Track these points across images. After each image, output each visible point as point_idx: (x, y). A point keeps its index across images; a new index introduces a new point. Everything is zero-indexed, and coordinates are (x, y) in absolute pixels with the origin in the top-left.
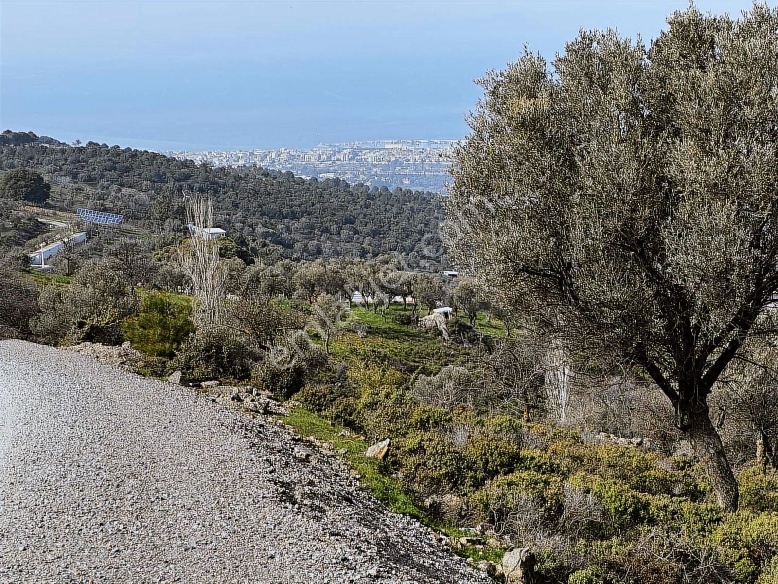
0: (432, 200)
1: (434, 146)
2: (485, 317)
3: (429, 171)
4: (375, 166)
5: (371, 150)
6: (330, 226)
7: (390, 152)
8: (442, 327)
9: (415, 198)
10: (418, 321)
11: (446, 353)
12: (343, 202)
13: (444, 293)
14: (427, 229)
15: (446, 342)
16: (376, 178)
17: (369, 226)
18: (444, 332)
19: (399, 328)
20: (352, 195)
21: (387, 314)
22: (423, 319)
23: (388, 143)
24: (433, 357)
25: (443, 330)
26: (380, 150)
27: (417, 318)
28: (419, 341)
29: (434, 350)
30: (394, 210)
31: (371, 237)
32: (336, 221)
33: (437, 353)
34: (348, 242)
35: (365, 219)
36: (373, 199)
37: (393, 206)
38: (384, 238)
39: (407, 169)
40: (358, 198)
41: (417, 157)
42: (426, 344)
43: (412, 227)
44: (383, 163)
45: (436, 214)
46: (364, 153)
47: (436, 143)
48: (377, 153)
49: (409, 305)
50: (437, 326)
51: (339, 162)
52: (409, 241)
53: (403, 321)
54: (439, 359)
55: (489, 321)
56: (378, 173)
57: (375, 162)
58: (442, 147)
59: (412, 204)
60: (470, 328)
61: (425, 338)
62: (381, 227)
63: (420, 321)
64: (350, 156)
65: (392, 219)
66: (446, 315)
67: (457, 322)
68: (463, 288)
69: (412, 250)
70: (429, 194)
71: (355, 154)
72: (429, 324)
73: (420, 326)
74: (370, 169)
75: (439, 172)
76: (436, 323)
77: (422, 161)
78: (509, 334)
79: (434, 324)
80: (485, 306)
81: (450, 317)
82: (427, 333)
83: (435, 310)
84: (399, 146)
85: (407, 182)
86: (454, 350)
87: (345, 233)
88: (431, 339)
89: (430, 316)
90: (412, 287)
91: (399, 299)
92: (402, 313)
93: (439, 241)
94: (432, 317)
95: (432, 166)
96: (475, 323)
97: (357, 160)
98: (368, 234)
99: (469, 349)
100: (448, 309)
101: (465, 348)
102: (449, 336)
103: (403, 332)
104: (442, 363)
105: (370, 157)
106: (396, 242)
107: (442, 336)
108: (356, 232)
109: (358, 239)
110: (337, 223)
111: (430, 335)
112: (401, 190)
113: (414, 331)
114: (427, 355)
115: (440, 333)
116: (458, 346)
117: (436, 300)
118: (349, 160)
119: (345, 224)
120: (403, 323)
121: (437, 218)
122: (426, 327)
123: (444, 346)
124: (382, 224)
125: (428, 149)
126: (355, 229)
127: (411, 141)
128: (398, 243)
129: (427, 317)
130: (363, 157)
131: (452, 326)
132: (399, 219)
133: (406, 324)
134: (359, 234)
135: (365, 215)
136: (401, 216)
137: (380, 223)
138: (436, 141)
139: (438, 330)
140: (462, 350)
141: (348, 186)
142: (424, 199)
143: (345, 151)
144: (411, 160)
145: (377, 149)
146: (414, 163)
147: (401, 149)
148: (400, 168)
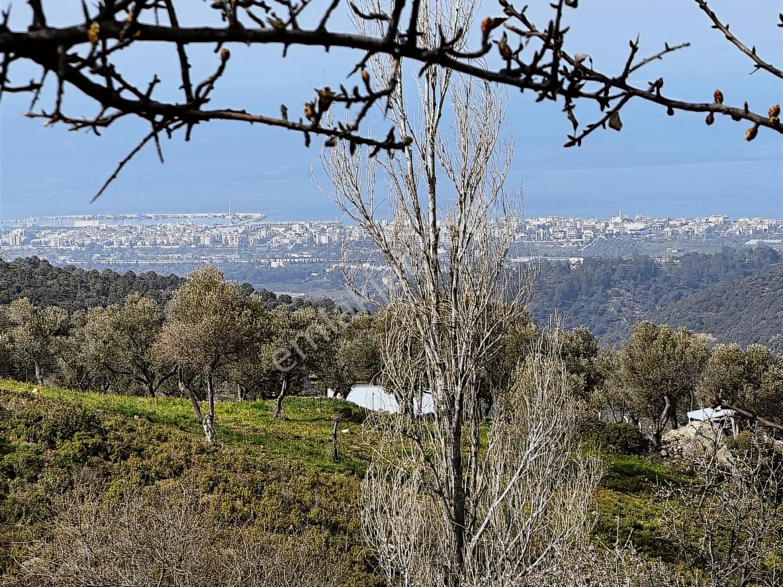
1: (147, 222)
3: (143, 258)
4: (62, 252)
5: (54, 230)
7: (82, 232)
23: (78, 219)
26: (68, 229)
39: (109, 256)
41: (123, 239)
44: (73, 248)
46: (43, 233)
47: (151, 218)
48: (64, 234)
57: (61, 247)
58: (158, 224)
64: (23, 239)
71: (30, 234)
77: (131, 245)
84: (96, 223)
95: (145, 251)
97: (35, 244)
105: (53, 240)
125: (139, 227)
127: (111, 217)
130: (42, 240)
138: (149, 215)
143: (15, 232)
144: (115, 243)
145: (64, 228)
146: (119, 247)
147: (98, 228)
148: (99, 255)
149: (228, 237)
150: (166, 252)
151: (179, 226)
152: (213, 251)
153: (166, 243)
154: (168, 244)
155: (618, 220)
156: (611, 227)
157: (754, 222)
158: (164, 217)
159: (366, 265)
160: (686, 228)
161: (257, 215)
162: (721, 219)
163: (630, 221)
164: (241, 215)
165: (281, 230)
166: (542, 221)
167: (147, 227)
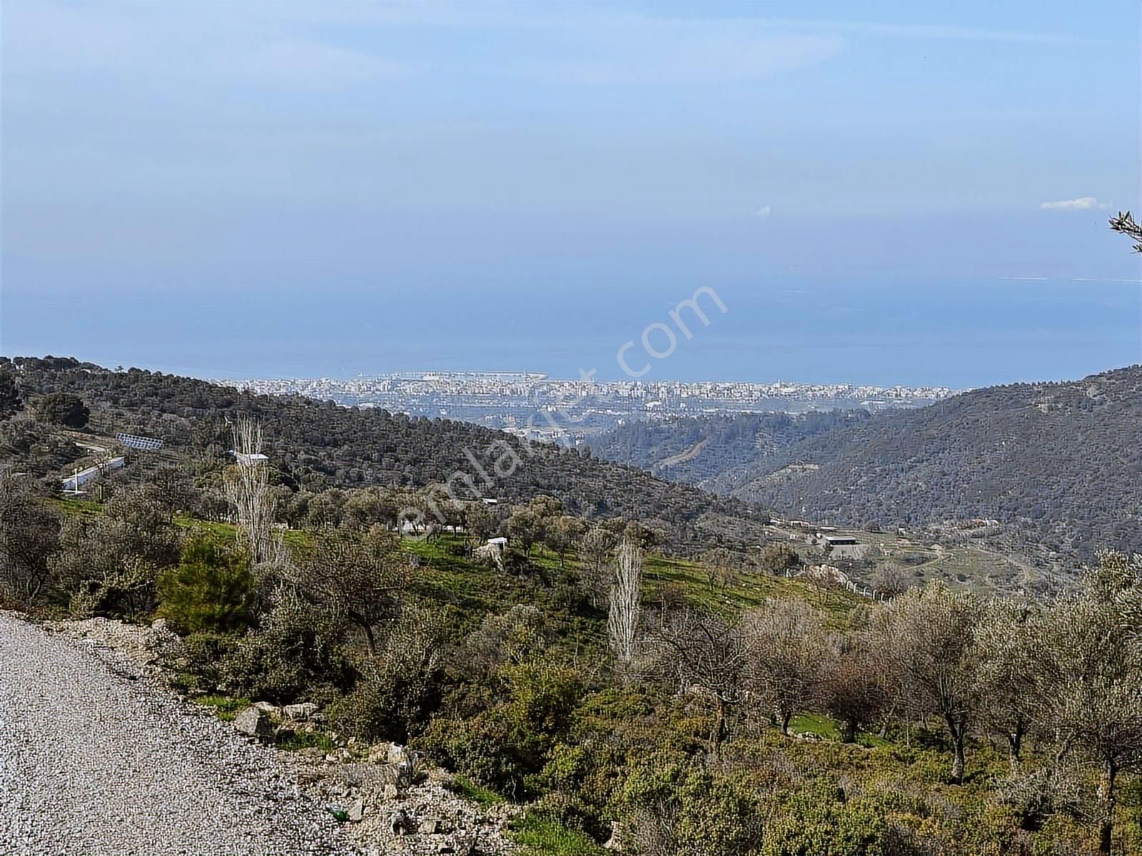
0: (470, 430)
1: (470, 378)
2: (539, 548)
3: (465, 402)
4: (414, 397)
5: (409, 382)
6: (371, 453)
7: (428, 384)
8: (497, 558)
9: (454, 428)
10: (471, 552)
11: (501, 585)
12: (385, 430)
15: (500, 575)
16: (415, 409)
17: (410, 455)
18: (499, 563)
19: (453, 559)
20: (393, 424)
21: (439, 544)
22: (477, 549)
23: (425, 375)
24: (488, 590)
25: (498, 561)
26: (419, 381)
27: (471, 549)
28: (473, 572)
29: (489, 582)
30: (434, 439)
32: (377, 449)
33: (492, 585)
34: (390, 469)
35: (406, 447)
36: (413, 428)
37: (433, 435)
39: (444, 400)
40: (399, 427)
41: (454, 389)
42: (481, 576)
44: (421, 395)
46: (402, 384)
47: (473, 375)
48: (416, 385)
49: (459, 534)
50: (491, 557)
53: (456, 551)
55: (542, 552)
56: (417, 404)
57: (414, 394)
58: (477, 380)
59: (451, 434)
60: (525, 559)
61: (479, 570)
63: (474, 552)
65: (433, 448)
66: (501, 545)
67: (512, 553)
68: (518, 517)
70: (468, 424)
71: (394, 385)
72: (483, 555)
73: (475, 557)
74: (408, 400)
75: (475, 404)
76: (491, 554)
77: (459, 393)
78: (563, 565)
79: (489, 555)
80: (539, 536)
81: (505, 548)
82: (481, 564)
83: (489, 541)
84: (437, 378)
85: (444, 413)
86: (510, 583)
88: (485, 571)
89: (484, 547)
90: (465, 516)
91: (449, 528)
92: (455, 543)
94: (487, 548)
95: (468, 397)
96: (529, 554)
97: (396, 391)
100: (503, 540)
101: (521, 580)
102: (504, 568)
103: (457, 563)
105: (409, 388)
107: (496, 568)
110: (378, 451)
111: (484, 566)
112: (439, 419)
113: (468, 562)
114: (482, 587)
115: (495, 565)
116: (513, 578)
117: (491, 530)
120: (456, 554)
122: (480, 558)
123: (498, 578)
124: (422, 453)
125: (465, 382)
127: (447, 374)
129: (481, 548)
130: (401, 388)
131: (507, 558)
132: (439, 448)
133: (459, 555)
139: (492, 561)
140: (517, 581)
142: (463, 428)
144: (448, 392)
145: (416, 380)
146: (451, 395)
147: (438, 381)
148: (437, 400)
149: (522, 390)
150: (481, 398)
151: (490, 381)
152: (511, 399)
153: (481, 392)
154: (483, 393)
155: (778, 385)
156: (772, 390)
157: (869, 390)
158: (482, 375)
159: (609, 411)
160: (822, 392)
161: (542, 376)
162: (847, 387)
163: (786, 386)
164: (531, 375)
165: (557, 386)
166: (728, 385)
167: (469, 381)
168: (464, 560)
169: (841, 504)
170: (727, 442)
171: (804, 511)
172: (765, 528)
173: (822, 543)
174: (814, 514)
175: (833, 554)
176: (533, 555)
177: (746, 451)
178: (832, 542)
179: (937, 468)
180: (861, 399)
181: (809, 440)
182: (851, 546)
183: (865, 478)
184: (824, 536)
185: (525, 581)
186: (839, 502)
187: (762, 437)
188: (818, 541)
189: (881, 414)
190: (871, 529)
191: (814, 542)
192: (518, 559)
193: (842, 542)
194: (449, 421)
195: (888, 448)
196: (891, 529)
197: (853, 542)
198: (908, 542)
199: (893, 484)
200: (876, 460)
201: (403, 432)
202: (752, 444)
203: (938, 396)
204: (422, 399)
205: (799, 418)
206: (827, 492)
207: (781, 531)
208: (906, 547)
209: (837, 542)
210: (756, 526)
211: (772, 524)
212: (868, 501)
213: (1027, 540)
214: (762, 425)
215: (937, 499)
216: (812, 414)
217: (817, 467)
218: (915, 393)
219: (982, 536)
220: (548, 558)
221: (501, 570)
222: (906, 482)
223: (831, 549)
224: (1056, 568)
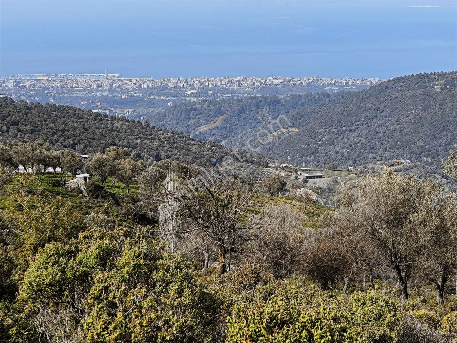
0: (69, 110)
1: (69, 78)
2: (112, 180)
3: (67, 93)
4: (31, 90)
5: (28, 80)
6: (2, 127)
7: (41, 81)
8: (83, 188)
9: (58, 109)
10: (65, 184)
11: (86, 205)
12: (10, 111)
13: (83, 164)
14: (67, 128)
15: (85, 199)
16: (32, 98)
17: (28, 127)
18: (84, 191)
19: (52, 189)
20: (16, 107)
21: (42, 180)
22: (69, 182)
23: (39, 76)
24: (77, 209)
25: (84, 190)
26: (34, 80)
27: (65, 182)
28: (67, 197)
29: (77, 204)
30: (45, 116)
31: (29, 134)
32: (5, 124)
33: (80, 206)
34: (14, 137)
35: (25, 122)
36: (30, 110)
37: (44, 114)
38: (38, 134)
39: (52, 92)
40: (20, 109)
41: (59, 85)
42: (72, 200)
43: (57, 127)
44: (36, 89)
45: (72, 119)
46: (23, 82)
47: (71, 76)
48: (32, 82)
49: (58, 174)
50: (79, 187)
51: (7, 88)
52: (55, 136)
53: (55, 184)
54: (81, 210)
55: (115, 184)
56: (33, 95)
57: (31, 88)
58: (74, 78)
59: (56, 113)
60: (102, 188)
61: (71, 196)
62: (36, 127)
63: (67, 184)
64: (14, 84)
65: (44, 122)
66: (85, 179)
67: (92, 184)
68: (97, 160)
69: (57, 142)
70: (68, 107)
71: (18, 82)
72: (73, 186)
73: (67, 187)
74: (28, 92)
75: (73, 94)
76: (78, 185)
77: (62, 88)
78: (129, 192)
79: (77, 186)
80: (112, 173)
81: (88, 180)
82: (72, 192)
83: (77, 176)
84: (47, 78)
85: (53, 101)
86: (92, 204)
87: (12, 131)
88: (75, 196)
89: (74, 180)
90: (61, 160)
91: (51, 170)
92: (53, 179)
93: (75, 136)
94: (75, 180)
95: (68, 90)
96: (105, 185)
97: (19, 86)
98: (28, 132)
99: (102, 203)
100: (87, 175)
101: (99, 202)
102: (88, 194)
103: (54, 192)
104: (83, 213)
105: (28, 85)
106: (46, 136)
107: (83, 194)
108: (20, 131)
109: (21, 135)
110: (6, 125)
111: (74, 193)
112: (49, 104)
113: (63, 191)
114: (72, 207)
115: (82, 192)
116: (94, 201)
117: (78, 169)
118: (14, 86)
119: (12, 126)
120: (54, 185)
121: (73, 122)
122: (71, 188)
123: (84, 201)
124: (37, 125)
125: (66, 80)
126: (18, 128)
127: (54, 75)
128: (48, 137)
129: (71, 181)
130: (23, 85)
131: (90, 187)
132: (49, 122)
133: (56, 186)
134: (21, 132)
135: (25, 120)
136: (49, 120)
137: (36, 125)
138: (71, 74)
139: (80, 190)
140: (97, 203)
141: (13, 101)
142: (64, 109)
143: (11, 81)
144: (55, 87)
145: (32, 79)
146: (57, 89)
147: (48, 80)
148: (48, 92)
149: (104, 85)
150: (77, 91)
151: (83, 79)
152: (97, 90)
153: (77, 87)
154: (78, 87)
155: (271, 78)
156: (268, 81)
157: (328, 80)
158: (77, 76)
159: (162, 97)
160: (299, 82)
161: (117, 75)
162: (315, 78)
163: (276, 79)
164: (110, 75)
165: (127, 82)
166: (239, 78)
167: (69, 80)
168: (60, 189)
169: (313, 153)
170: (239, 115)
171: (289, 158)
172: (265, 170)
173: (301, 178)
174: (296, 160)
175: (308, 185)
176: (108, 186)
177: (251, 121)
178: (307, 177)
179: (372, 129)
180: (324, 86)
181: (292, 112)
182: (319, 179)
183: (327, 137)
184: (303, 173)
185: (103, 202)
186: (311, 152)
187: (262, 111)
188: (299, 177)
189: (337, 95)
190: (332, 169)
191: (296, 178)
192: (97, 188)
193: (314, 177)
194: (55, 105)
195: (341, 116)
196: (344, 168)
197: (320, 177)
198: (355, 176)
199: (345, 139)
200: (334, 124)
201: (23, 112)
202: (255, 117)
203: (372, 83)
204: (37, 92)
205: (285, 99)
206: (304, 146)
207: (275, 171)
208: (353, 179)
209: (311, 177)
210: (260, 168)
211: (270, 167)
212: (330, 151)
213: (428, 172)
214: (261, 104)
215: (373, 148)
216: (293, 96)
217: (297, 130)
218: (358, 82)
219: (400, 171)
220: (119, 188)
221: (86, 195)
222: (353, 138)
223: (307, 182)
224: (446, 189)
